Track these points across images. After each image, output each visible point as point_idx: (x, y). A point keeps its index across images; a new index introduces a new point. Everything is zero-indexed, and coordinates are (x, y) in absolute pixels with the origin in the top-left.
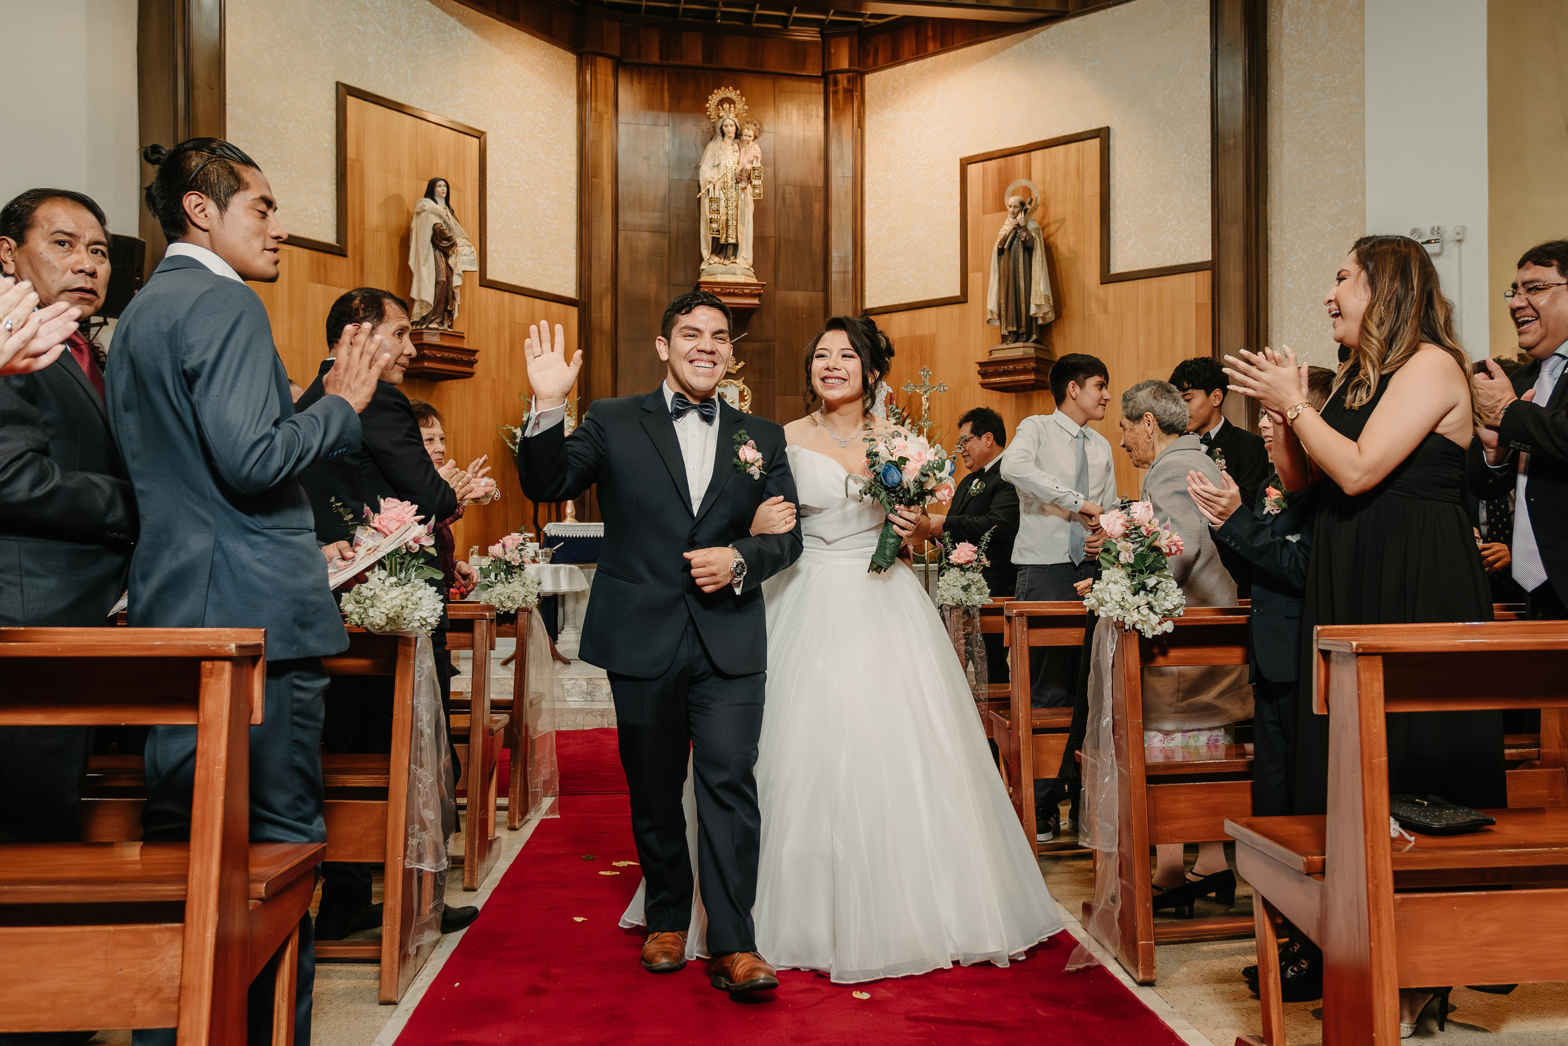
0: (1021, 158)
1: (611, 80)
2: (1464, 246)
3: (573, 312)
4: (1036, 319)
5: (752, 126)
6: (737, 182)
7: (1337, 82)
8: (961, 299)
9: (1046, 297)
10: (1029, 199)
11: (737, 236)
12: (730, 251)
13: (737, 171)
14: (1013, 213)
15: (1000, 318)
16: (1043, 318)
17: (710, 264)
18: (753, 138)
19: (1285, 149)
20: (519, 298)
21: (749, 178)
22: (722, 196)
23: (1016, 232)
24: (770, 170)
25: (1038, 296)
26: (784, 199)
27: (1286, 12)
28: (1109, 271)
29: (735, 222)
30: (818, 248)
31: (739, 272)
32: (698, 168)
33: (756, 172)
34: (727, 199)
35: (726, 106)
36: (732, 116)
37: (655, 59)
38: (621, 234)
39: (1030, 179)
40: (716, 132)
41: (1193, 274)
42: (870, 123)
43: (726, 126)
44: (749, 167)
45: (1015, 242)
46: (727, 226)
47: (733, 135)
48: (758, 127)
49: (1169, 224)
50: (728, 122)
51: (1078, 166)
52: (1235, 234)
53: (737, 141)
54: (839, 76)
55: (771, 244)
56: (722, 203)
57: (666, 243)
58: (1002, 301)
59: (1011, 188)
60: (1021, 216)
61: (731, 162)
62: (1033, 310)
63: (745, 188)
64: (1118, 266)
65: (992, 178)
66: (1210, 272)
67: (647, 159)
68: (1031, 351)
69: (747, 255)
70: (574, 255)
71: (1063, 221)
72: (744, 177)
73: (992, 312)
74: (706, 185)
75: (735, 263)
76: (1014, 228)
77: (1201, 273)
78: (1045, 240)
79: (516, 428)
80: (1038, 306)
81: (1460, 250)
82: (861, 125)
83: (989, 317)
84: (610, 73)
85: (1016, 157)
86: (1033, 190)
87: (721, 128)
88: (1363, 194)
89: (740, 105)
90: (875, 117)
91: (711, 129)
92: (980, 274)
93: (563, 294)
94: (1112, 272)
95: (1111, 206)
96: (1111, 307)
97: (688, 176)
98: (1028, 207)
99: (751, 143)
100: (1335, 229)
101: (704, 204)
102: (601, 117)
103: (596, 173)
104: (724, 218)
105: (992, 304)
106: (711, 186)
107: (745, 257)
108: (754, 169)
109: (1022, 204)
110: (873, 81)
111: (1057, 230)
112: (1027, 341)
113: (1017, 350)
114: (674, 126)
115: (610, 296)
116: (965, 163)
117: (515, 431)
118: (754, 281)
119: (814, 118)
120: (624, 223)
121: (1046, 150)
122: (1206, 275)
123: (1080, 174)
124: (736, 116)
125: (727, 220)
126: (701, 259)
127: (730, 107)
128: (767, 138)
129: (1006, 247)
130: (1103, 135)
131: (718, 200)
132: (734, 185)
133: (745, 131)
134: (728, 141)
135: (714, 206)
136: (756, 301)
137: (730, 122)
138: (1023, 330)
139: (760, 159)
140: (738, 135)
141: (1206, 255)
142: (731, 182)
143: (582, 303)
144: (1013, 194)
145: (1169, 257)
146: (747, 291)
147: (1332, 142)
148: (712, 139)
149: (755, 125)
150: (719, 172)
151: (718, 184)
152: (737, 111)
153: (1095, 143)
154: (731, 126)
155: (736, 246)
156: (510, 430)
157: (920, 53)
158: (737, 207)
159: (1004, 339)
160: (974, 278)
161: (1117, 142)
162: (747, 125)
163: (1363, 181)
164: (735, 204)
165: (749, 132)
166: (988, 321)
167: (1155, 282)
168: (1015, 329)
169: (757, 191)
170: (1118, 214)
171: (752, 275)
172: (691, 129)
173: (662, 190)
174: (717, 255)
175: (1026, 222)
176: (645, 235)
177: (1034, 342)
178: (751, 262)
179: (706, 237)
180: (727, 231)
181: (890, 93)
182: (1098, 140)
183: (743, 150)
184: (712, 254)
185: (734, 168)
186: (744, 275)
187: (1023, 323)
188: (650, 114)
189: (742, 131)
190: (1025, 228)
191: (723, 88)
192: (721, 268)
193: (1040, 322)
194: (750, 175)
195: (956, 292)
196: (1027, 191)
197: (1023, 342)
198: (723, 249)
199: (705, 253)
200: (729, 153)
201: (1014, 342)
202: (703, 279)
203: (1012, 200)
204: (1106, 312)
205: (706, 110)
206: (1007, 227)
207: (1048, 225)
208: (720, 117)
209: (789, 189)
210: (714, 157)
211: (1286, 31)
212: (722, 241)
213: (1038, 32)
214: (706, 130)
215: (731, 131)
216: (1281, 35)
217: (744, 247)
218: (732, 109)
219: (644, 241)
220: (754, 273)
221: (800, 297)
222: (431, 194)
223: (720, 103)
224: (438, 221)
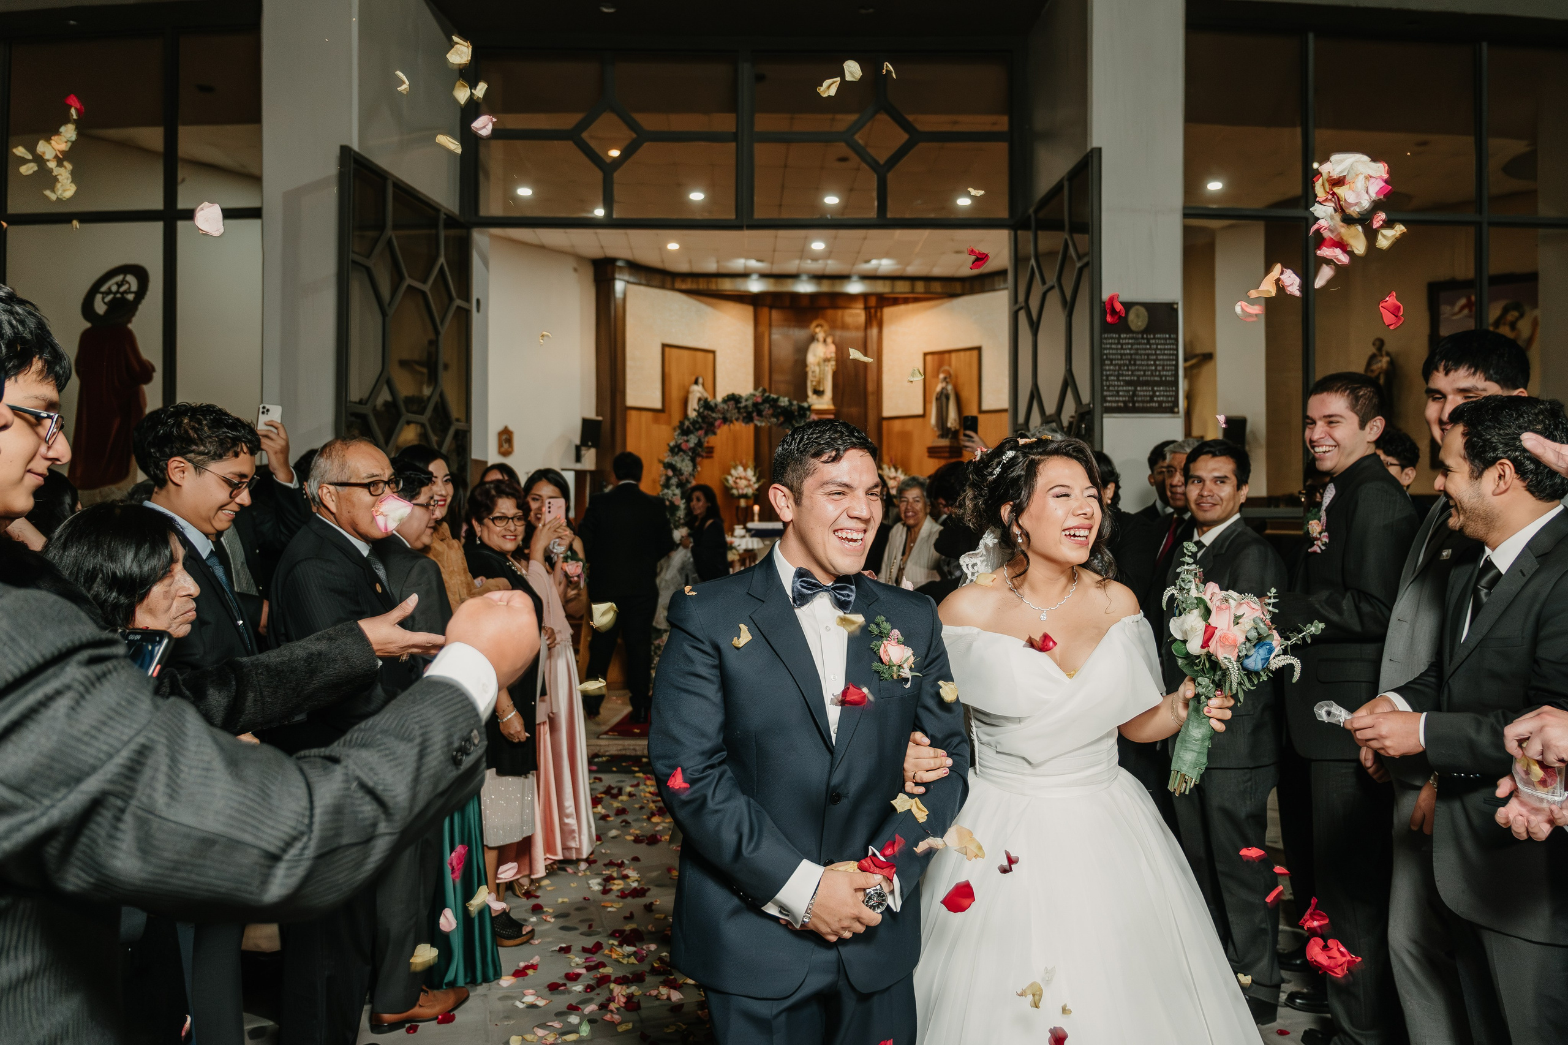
0: (947, 356)
1: (768, 315)
4: (951, 429)
5: (831, 337)
6: (824, 363)
8: (923, 416)
9: (955, 420)
10: (949, 375)
11: (824, 387)
12: (821, 394)
13: (824, 357)
14: (941, 382)
15: (938, 428)
16: (954, 428)
17: (812, 400)
18: (831, 342)
21: (829, 361)
22: (817, 370)
23: (944, 390)
25: (952, 418)
29: (823, 380)
30: (862, 387)
32: (806, 354)
33: (833, 358)
34: (820, 370)
36: (821, 331)
37: (787, 304)
38: (773, 385)
39: (950, 365)
40: (813, 339)
42: (885, 328)
43: (819, 336)
44: (829, 355)
45: (942, 394)
46: (820, 383)
47: (822, 340)
51: (970, 361)
53: (824, 343)
54: (872, 310)
56: (817, 373)
57: (793, 388)
58: (937, 420)
59: (942, 369)
60: (945, 383)
61: (821, 353)
62: (949, 425)
63: (828, 364)
64: (986, 408)
65: (935, 362)
67: (784, 348)
69: (829, 393)
72: (827, 360)
73: (935, 425)
74: (810, 364)
75: (824, 398)
76: (943, 388)
78: (955, 393)
82: (881, 331)
83: (932, 426)
84: (768, 312)
85: (945, 355)
86: (951, 371)
87: (816, 337)
89: (826, 327)
90: (887, 327)
94: (981, 410)
95: (982, 380)
98: (949, 380)
99: (830, 344)
101: (809, 371)
102: (763, 334)
103: (762, 359)
104: (818, 378)
105: (933, 421)
106: (812, 365)
107: (828, 396)
108: (832, 356)
109: (945, 379)
110: (886, 312)
112: (947, 438)
113: (945, 442)
114: (796, 332)
116: (925, 354)
120: (774, 380)
121: (957, 353)
123: (969, 365)
124: (823, 330)
125: (820, 378)
126: (808, 397)
129: (940, 396)
130: (979, 349)
131: (815, 372)
132: (822, 364)
134: (820, 343)
135: (814, 375)
137: (821, 335)
138: (946, 433)
139: (834, 352)
140: (825, 341)
142: (821, 362)
144: (944, 372)
148: (813, 341)
149: (832, 335)
150: (815, 359)
151: (815, 364)
153: (975, 353)
154: (821, 337)
155: (824, 390)
159: (938, 436)
160: (928, 406)
161: (985, 354)
162: (828, 334)
164: (823, 373)
165: (829, 340)
166: (934, 428)
167: (999, 415)
168: (942, 433)
169: (833, 365)
170: (985, 384)
171: (831, 404)
173: (790, 364)
174: (815, 395)
175: (947, 385)
176: (783, 385)
177: (949, 439)
178: (831, 395)
179: (810, 386)
180: (820, 385)
181: (894, 317)
182: (976, 350)
183: (827, 347)
184: (813, 393)
185: (822, 355)
187: (945, 430)
188: (785, 329)
189: (826, 338)
190: (947, 388)
192: (817, 400)
193: (953, 430)
194: (830, 359)
195: (920, 411)
196: (948, 372)
197: (945, 438)
198: (818, 393)
199: (810, 393)
200: (820, 348)
201: (943, 436)
203: (942, 376)
206: (939, 388)
208: (816, 332)
209: (848, 365)
210: (813, 349)
212: (818, 389)
213: (954, 300)
217: (827, 391)
219: (783, 388)
221: (854, 411)
222: (696, 382)
223: (817, 326)
224: (698, 395)
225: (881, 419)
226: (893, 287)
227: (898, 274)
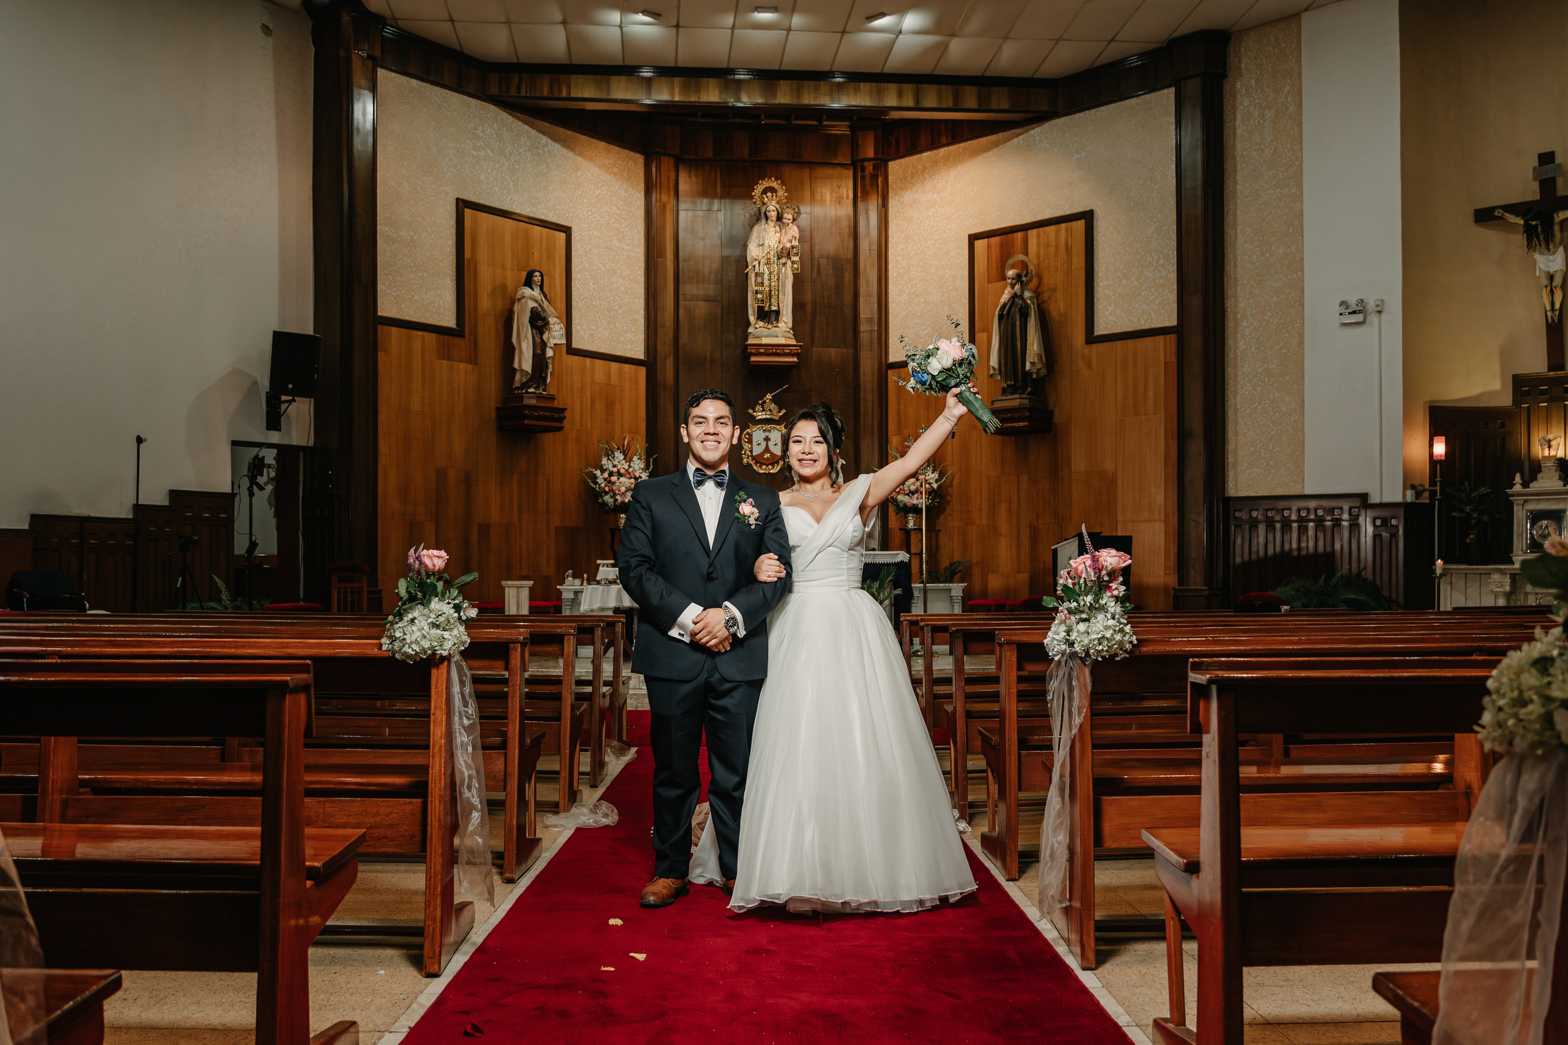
0: (1019, 235)
1: (673, 174)
2: (1383, 316)
3: (642, 371)
4: (1031, 374)
5: (792, 211)
6: (779, 258)
7: (1281, 176)
9: (1040, 357)
10: (1025, 272)
11: (778, 303)
12: (773, 318)
13: (779, 249)
14: (1011, 284)
15: (1000, 373)
16: (1037, 373)
17: (756, 328)
18: (791, 221)
19: (1239, 231)
20: (598, 362)
21: (788, 256)
22: (766, 270)
23: (1014, 301)
24: (807, 246)
25: (1032, 356)
26: (819, 270)
27: (1238, 116)
28: (1093, 333)
29: (776, 292)
30: (848, 311)
31: (780, 335)
32: (745, 246)
33: (795, 250)
34: (770, 273)
35: (769, 194)
36: (774, 203)
37: (710, 154)
38: (682, 303)
39: (1026, 254)
40: (760, 216)
41: (1162, 337)
42: (892, 203)
43: (769, 211)
44: (788, 245)
45: (1013, 309)
46: (770, 296)
47: (774, 218)
48: (796, 210)
49: (1143, 294)
50: (771, 208)
51: (1067, 243)
52: (1195, 302)
53: (779, 223)
54: (866, 164)
55: (809, 308)
56: (766, 276)
57: (720, 310)
58: (1002, 359)
59: (1010, 262)
60: (1017, 287)
61: (773, 241)
62: (1028, 367)
63: (785, 263)
64: (1100, 329)
65: (995, 252)
66: (1176, 335)
67: (703, 239)
68: (1027, 401)
69: (787, 319)
70: (643, 323)
71: (1055, 290)
72: (784, 254)
73: (993, 368)
74: (752, 263)
75: (777, 327)
76: (1012, 297)
77: (1168, 336)
78: (1038, 306)
79: (596, 470)
80: (1032, 364)
81: (1380, 321)
82: (884, 205)
83: (992, 372)
84: (672, 169)
85: (1015, 234)
86: (1029, 264)
87: (765, 213)
88: (1302, 270)
89: (782, 193)
90: (897, 198)
91: (757, 213)
92: (985, 334)
93: (634, 357)
94: (1096, 334)
95: (1095, 277)
96: (1094, 365)
97: (737, 252)
98: (1024, 279)
99: (791, 224)
100: (1279, 300)
101: (751, 278)
102: (664, 206)
103: (662, 254)
104: (767, 289)
105: (994, 361)
106: (756, 263)
107: (786, 321)
108: (793, 247)
109: (1019, 276)
110: (895, 167)
111: (1050, 298)
112: (1023, 393)
113: (1014, 401)
114: (725, 210)
115: (672, 355)
117: (595, 472)
118: (794, 342)
119: (845, 199)
120: (684, 295)
121: (1041, 229)
122: (1173, 337)
123: (1068, 250)
124: (778, 203)
125: (770, 291)
126: (749, 324)
127: (772, 196)
128: (804, 219)
129: (1005, 313)
130: (1088, 217)
131: (761, 275)
132: (776, 261)
133: (786, 215)
134: (771, 224)
135: (759, 280)
136: (795, 360)
137: (772, 208)
138: (1020, 383)
139: (798, 238)
140: (779, 218)
141: (1173, 322)
142: (774, 259)
143: (650, 363)
144: (1012, 267)
145: (1142, 321)
146: (788, 351)
147: (1276, 226)
148: (757, 220)
149: (794, 209)
150: (763, 252)
151: (762, 260)
152: (778, 199)
153: (1080, 225)
154: (773, 211)
155: (777, 313)
156: (592, 472)
157: (934, 145)
158: (778, 279)
159: (1004, 391)
161: (1099, 223)
162: (787, 210)
163: (1302, 260)
164: (776, 277)
165: (788, 216)
166: (991, 376)
167: (1131, 343)
168: (1013, 383)
169: (795, 266)
170: (1101, 285)
171: (792, 336)
172: (740, 211)
173: (716, 265)
174: (762, 321)
175: (1022, 291)
176: (701, 304)
177: (1028, 394)
178: (790, 325)
179: (752, 305)
180: (770, 300)
181: (910, 178)
182: (1083, 221)
183: (783, 231)
184: (757, 319)
185: (776, 247)
186: (785, 337)
187: (1020, 377)
188: (705, 201)
189: (782, 214)
190: (1021, 297)
191: (766, 179)
192: (765, 331)
193: (1034, 376)
194: (789, 252)
196: (1024, 265)
197: (1019, 394)
198: (768, 316)
199: (752, 319)
200: (772, 234)
201: (1012, 394)
202: (751, 341)
203: (1011, 273)
204: (1090, 367)
205: (752, 197)
206: (1005, 297)
207: (1043, 293)
208: (764, 204)
209: (823, 261)
210: (758, 237)
211: (1239, 131)
212: (766, 309)
213: (1033, 129)
214: (752, 212)
215: (773, 215)
216: (1235, 134)
217: (785, 312)
218: (774, 197)
219: (701, 309)
220: (794, 335)
221: (833, 353)
222: (529, 283)
223: (765, 192)
224: (534, 305)
225: (886, 367)
226: (917, 101)
227: (926, 68)
